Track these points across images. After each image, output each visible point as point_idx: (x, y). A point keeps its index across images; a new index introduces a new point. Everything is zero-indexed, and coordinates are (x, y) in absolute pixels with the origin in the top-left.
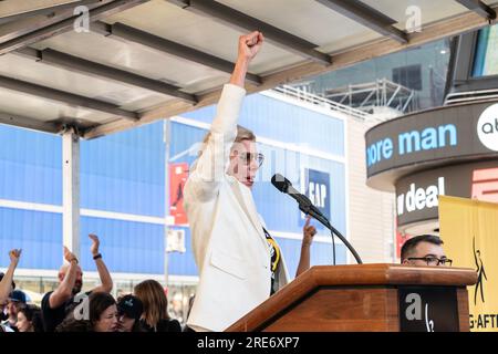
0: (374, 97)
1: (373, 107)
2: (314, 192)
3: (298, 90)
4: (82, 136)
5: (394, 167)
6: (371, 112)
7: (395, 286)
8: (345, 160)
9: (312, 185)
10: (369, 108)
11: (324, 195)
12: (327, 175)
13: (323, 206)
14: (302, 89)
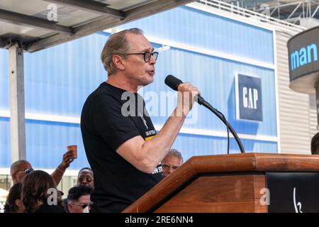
0: (300, 10)
1: (299, 18)
2: (247, 96)
3: (232, 6)
4: (26, 49)
5: (314, 72)
6: (298, 23)
7: (263, 173)
8: (274, 67)
9: (245, 89)
10: (296, 19)
11: (256, 98)
12: (259, 80)
13: (255, 108)
14: (235, 4)
